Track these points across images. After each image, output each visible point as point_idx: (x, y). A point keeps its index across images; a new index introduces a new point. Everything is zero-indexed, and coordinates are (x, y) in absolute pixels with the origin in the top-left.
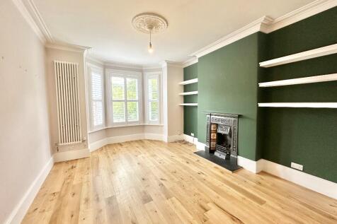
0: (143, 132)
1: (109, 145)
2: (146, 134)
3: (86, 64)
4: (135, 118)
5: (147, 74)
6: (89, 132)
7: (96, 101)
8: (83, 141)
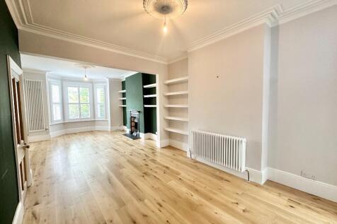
0: (94, 125)
1: (67, 134)
2: (96, 127)
3: (48, 80)
4: (87, 115)
5: (96, 85)
6: (50, 124)
7: (55, 103)
8: (46, 129)
